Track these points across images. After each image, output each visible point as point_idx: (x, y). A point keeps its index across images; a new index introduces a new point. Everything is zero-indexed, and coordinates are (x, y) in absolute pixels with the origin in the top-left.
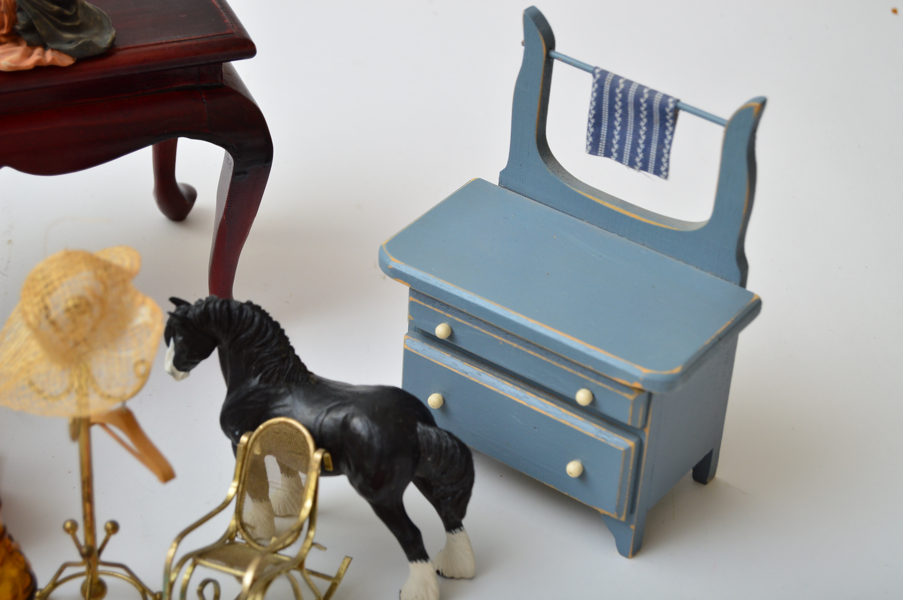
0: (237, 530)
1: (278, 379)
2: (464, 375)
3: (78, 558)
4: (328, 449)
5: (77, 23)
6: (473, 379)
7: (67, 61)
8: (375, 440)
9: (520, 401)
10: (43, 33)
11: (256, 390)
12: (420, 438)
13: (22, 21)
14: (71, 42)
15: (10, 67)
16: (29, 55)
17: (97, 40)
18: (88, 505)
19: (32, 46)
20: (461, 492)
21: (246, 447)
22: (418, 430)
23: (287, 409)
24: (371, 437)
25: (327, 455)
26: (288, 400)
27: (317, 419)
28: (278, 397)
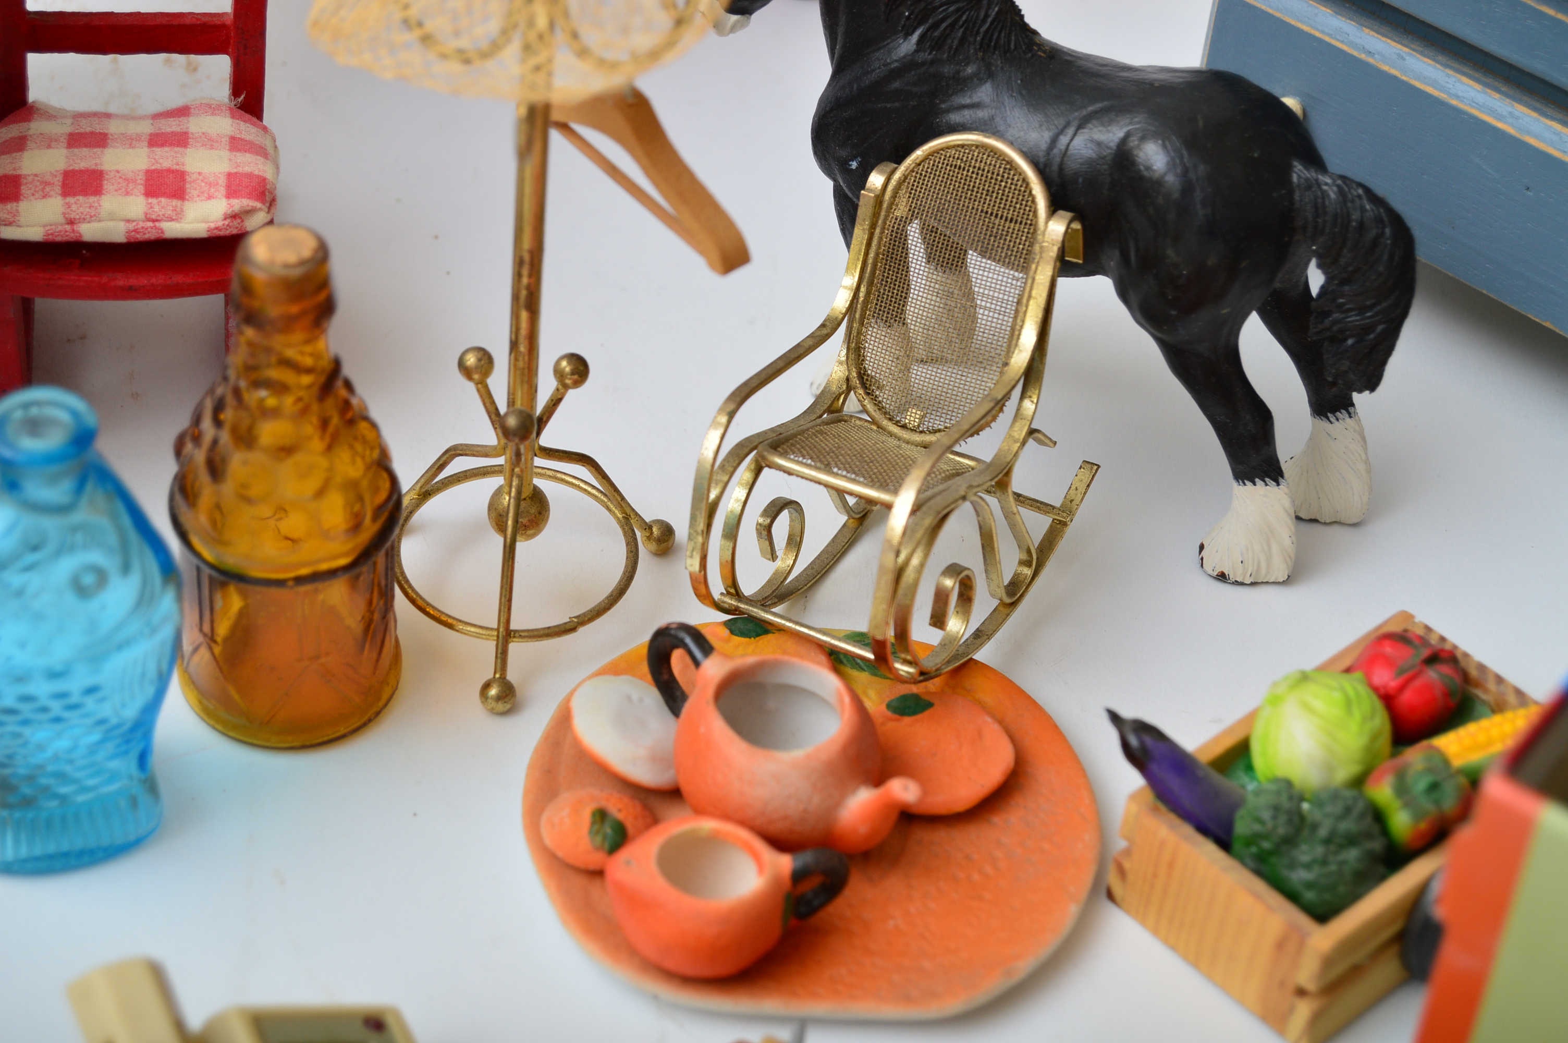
0: (849, 389)
1: (963, 40)
2: (1363, 56)
3: (488, 436)
4: (1079, 214)
6: (1386, 68)
9: (1500, 125)
11: (908, 65)
12: (1297, 196)
18: (524, 315)
20: (1380, 328)
21: (879, 199)
22: (1295, 178)
23: (981, 114)
24: (1187, 189)
25: (1077, 226)
26: (985, 92)
27: (1054, 141)
28: (962, 84)
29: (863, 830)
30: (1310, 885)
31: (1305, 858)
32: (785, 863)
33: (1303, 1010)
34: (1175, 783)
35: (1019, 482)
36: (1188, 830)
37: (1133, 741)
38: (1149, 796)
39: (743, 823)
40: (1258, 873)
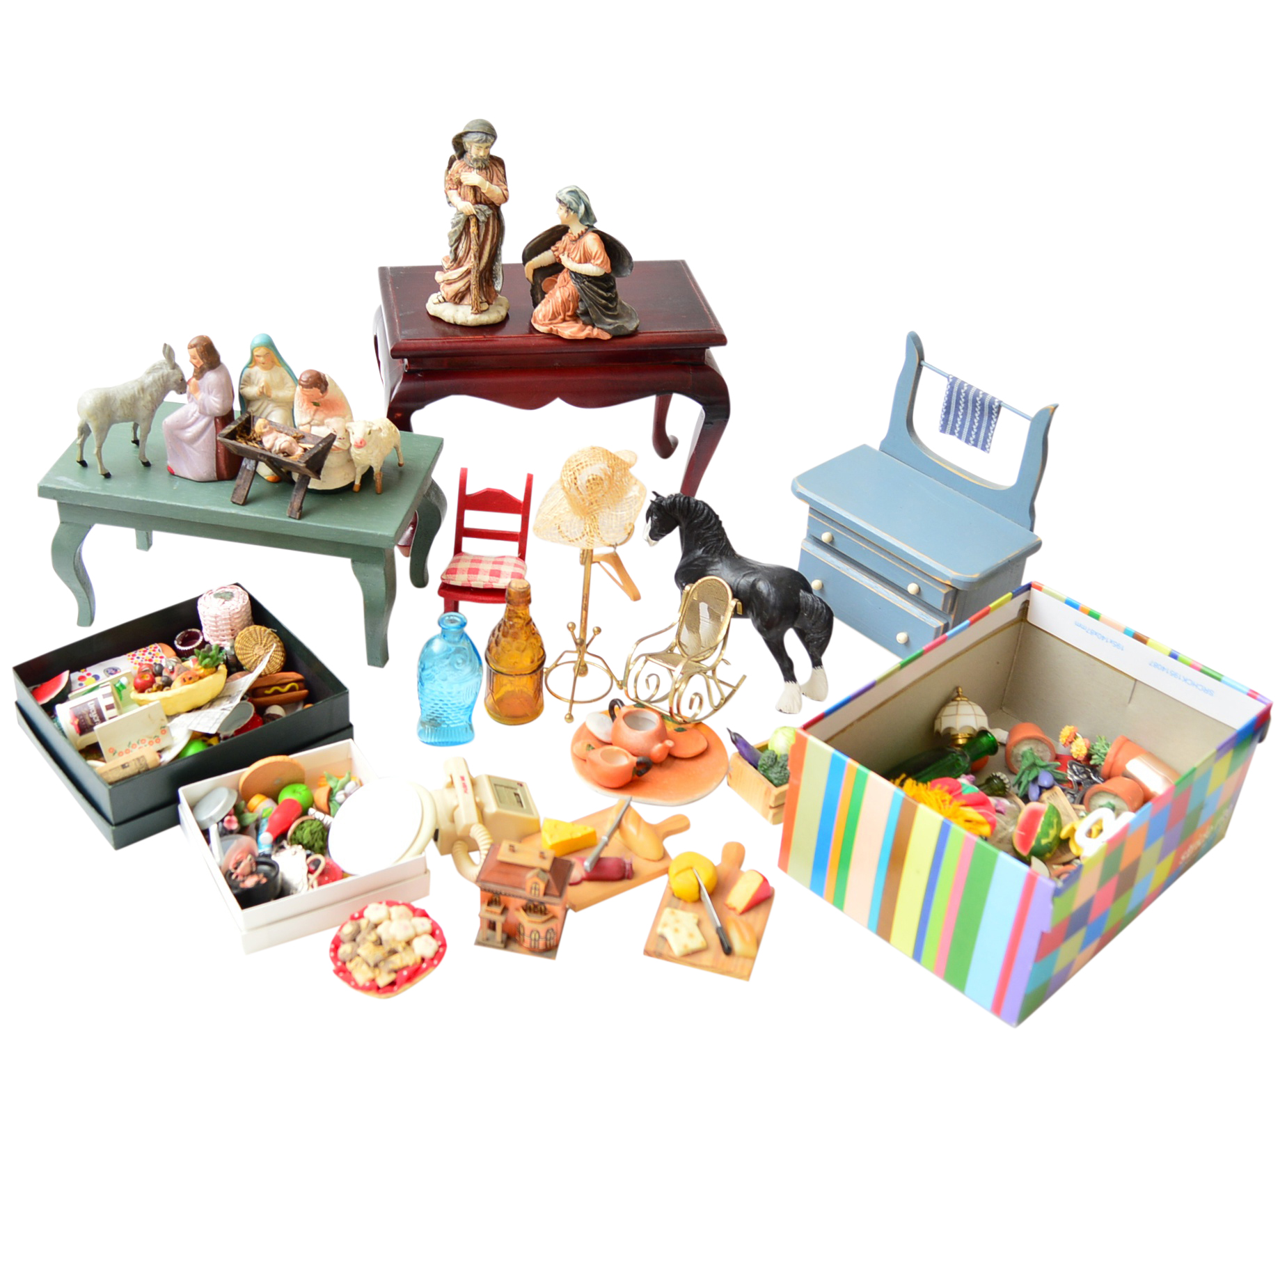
0: (676, 645)
1: (715, 552)
2: (837, 569)
3: (574, 648)
4: (741, 600)
5: (616, 313)
6: (843, 572)
7: (607, 336)
8: (772, 596)
9: (872, 590)
10: (594, 317)
11: (700, 558)
12: (801, 600)
13: (581, 307)
14: (610, 324)
15: (570, 336)
16: (583, 330)
17: (626, 325)
18: (584, 612)
19: (585, 324)
20: (823, 639)
21: (688, 593)
22: (801, 594)
23: (718, 572)
24: (769, 594)
25: (739, 603)
26: (719, 566)
27: (736, 580)
28: (712, 563)
29: (658, 755)
30: (776, 779)
31: (775, 771)
32: (635, 759)
33: (772, 812)
34: (744, 749)
35: (719, 675)
36: (747, 763)
37: (733, 737)
38: (738, 754)
39: (626, 749)
40: (763, 775)
